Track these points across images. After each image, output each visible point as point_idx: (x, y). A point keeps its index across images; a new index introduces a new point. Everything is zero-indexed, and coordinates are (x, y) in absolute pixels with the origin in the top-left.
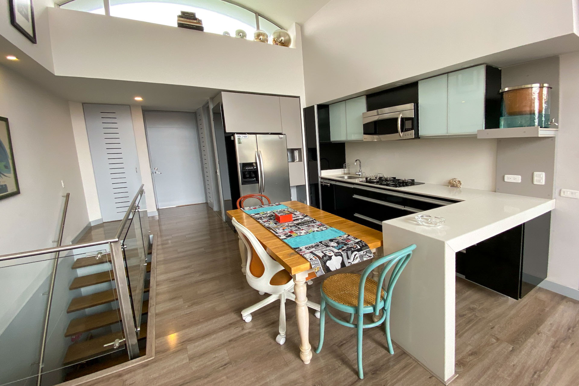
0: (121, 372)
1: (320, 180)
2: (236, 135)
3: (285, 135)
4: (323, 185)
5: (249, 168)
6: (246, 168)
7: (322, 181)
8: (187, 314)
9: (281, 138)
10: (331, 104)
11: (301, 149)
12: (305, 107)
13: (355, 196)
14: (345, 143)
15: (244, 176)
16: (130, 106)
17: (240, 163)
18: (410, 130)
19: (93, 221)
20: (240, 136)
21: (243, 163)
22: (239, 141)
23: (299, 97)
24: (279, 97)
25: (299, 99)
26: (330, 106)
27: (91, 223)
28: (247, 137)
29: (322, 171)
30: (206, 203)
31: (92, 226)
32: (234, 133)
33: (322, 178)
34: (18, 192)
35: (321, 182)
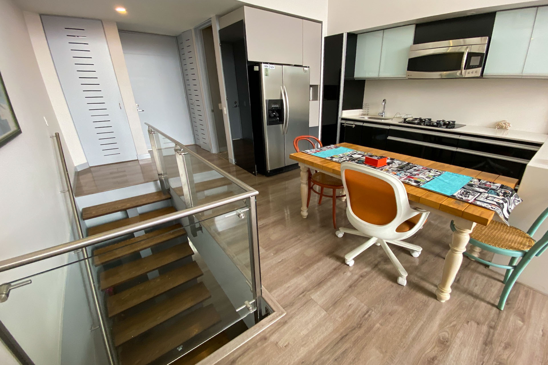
0: (262, 335)
1: (339, 121)
2: (263, 65)
3: (309, 68)
4: (345, 126)
5: (275, 106)
6: (272, 106)
7: (343, 122)
8: (279, 262)
9: (306, 71)
10: (360, 34)
11: (318, 85)
12: (327, 36)
13: (390, 138)
14: (365, 80)
15: (269, 117)
16: (101, 21)
17: (266, 100)
18: (476, 68)
19: (78, 166)
20: (267, 67)
21: (269, 100)
22: (266, 73)
23: (321, 22)
24: (302, 20)
25: (321, 24)
26: (358, 36)
27: (77, 167)
28: (273, 67)
29: (344, 111)
30: (194, 145)
31: (78, 171)
32: (261, 63)
33: (343, 119)
34: (18, 132)
35: (341, 124)
